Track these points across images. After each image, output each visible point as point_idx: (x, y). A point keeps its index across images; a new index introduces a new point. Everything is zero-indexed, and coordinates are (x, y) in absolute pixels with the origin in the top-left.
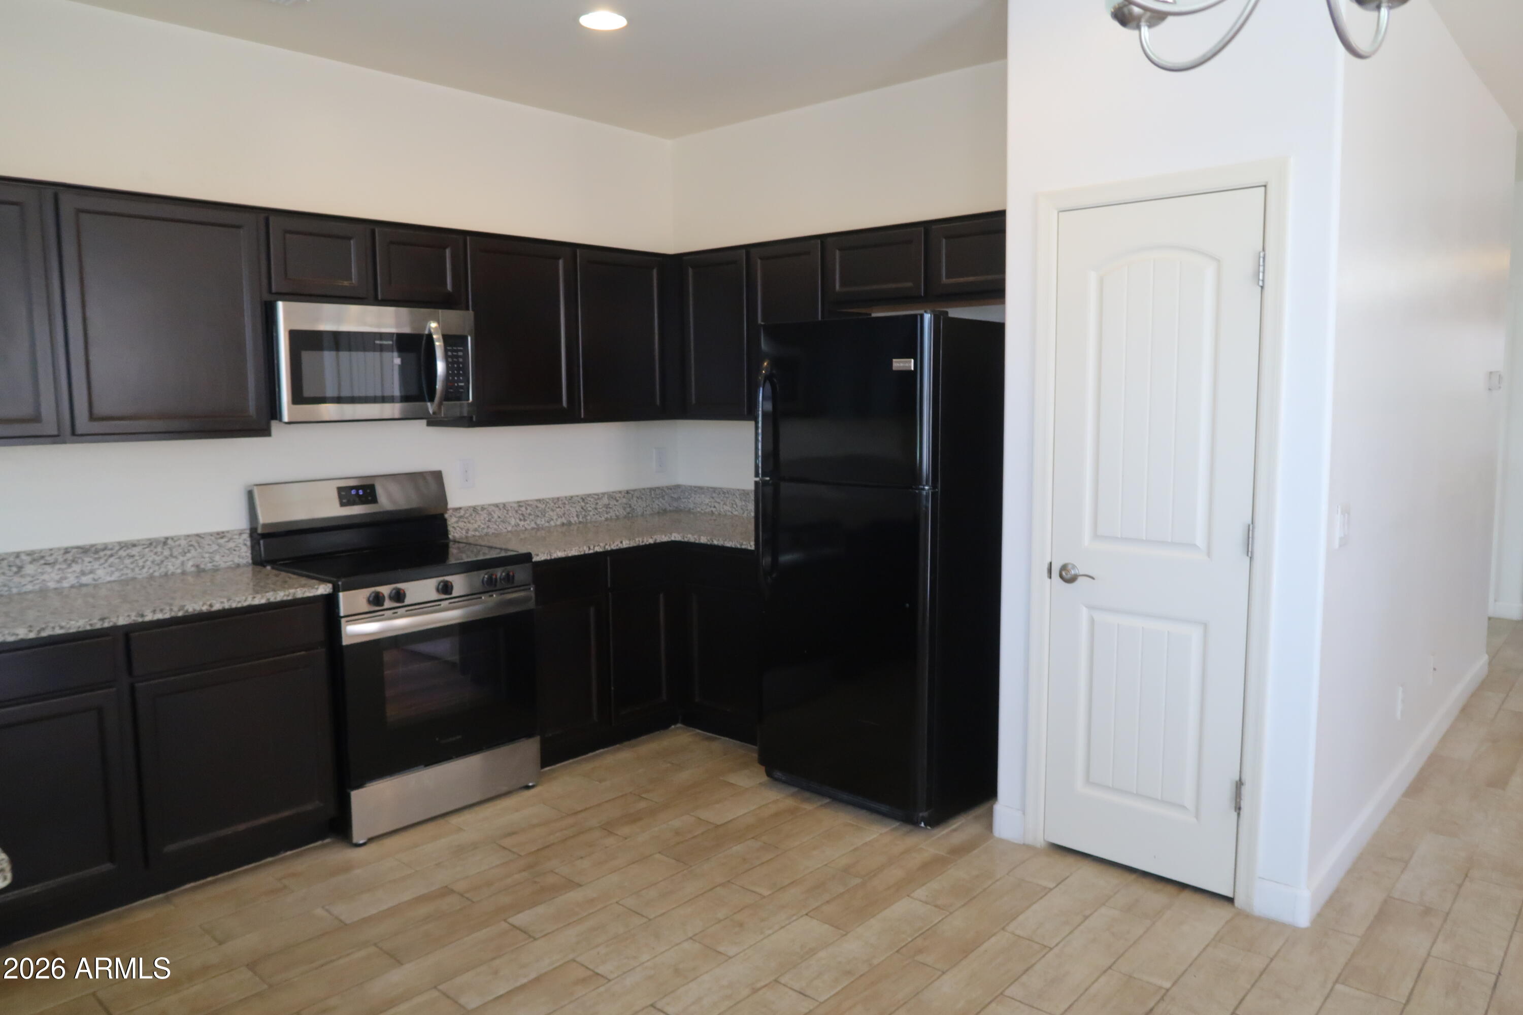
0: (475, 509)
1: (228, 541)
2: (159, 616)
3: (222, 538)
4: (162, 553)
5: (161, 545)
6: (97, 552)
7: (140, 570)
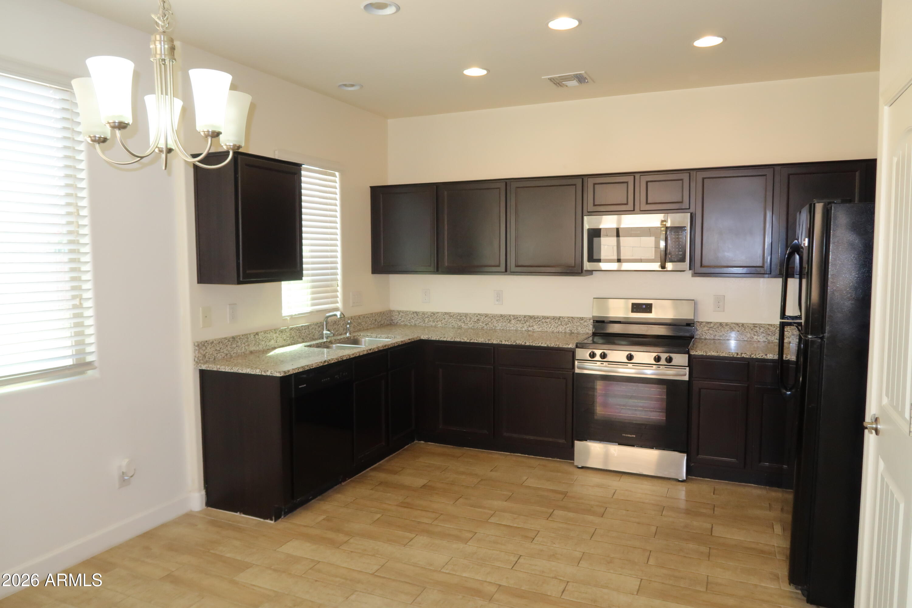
0: (721, 324)
1: (584, 322)
2: (507, 343)
3: (582, 320)
4: (558, 323)
5: (558, 319)
6: (535, 318)
7: (549, 328)
